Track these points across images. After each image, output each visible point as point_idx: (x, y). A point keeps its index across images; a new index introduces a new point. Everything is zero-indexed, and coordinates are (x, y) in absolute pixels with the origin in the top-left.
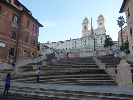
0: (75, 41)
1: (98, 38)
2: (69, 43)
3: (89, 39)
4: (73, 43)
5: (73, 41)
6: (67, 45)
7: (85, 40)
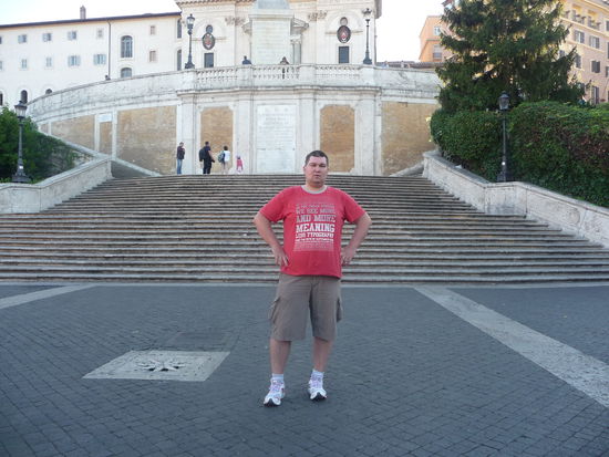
0: (120, 29)
1: (315, 17)
2: (73, 48)
3: (237, 21)
4: (101, 47)
5: (100, 34)
6: (49, 62)
7: (209, 28)
